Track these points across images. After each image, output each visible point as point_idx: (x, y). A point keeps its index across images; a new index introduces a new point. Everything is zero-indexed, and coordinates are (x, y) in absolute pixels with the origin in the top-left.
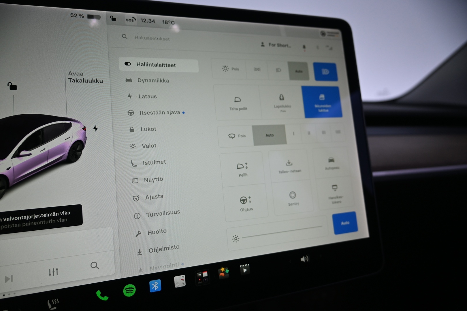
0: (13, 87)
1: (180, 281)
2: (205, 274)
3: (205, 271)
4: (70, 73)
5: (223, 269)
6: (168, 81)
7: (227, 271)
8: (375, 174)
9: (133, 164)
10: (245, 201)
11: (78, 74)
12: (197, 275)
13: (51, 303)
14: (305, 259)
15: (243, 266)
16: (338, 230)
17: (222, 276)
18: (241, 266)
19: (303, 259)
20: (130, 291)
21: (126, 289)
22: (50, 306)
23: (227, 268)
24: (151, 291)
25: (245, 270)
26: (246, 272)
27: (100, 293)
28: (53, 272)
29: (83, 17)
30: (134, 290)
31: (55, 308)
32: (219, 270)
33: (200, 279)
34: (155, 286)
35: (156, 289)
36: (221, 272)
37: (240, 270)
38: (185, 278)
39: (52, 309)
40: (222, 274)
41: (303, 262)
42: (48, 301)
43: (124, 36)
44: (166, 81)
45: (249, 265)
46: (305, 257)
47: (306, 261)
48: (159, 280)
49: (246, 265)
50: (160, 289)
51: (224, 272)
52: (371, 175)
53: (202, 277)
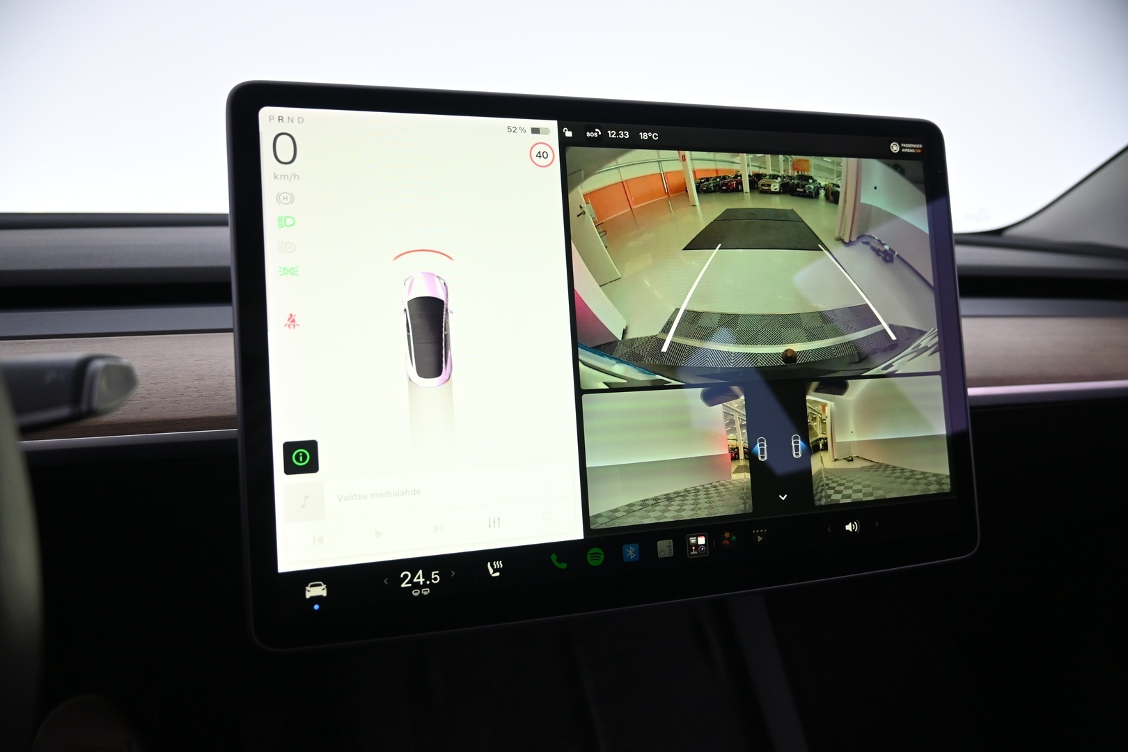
1: (665, 549)
2: (702, 541)
3: (701, 536)
5: (727, 535)
7: (734, 538)
12: (689, 540)
13: (492, 566)
14: (852, 527)
15: (758, 531)
17: (726, 545)
18: (754, 532)
19: (849, 527)
20: (595, 558)
21: (590, 554)
22: (491, 571)
23: (734, 533)
24: (625, 560)
25: (760, 539)
26: (762, 541)
27: (556, 558)
28: (494, 522)
29: (525, 131)
30: (602, 557)
31: (497, 574)
32: (722, 535)
33: (694, 548)
34: (631, 553)
35: (631, 558)
36: (725, 539)
37: (752, 538)
38: (672, 545)
39: (494, 575)
40: (726, 542)
41: (849, 531)
42: (489, 563)
45: (766, 531)
46: (853, 523)
47: (853, 530)
48: (636, 544)
49: (762, 531)
50: (637, 559)
51: (729, 539)
53: (697, 545)
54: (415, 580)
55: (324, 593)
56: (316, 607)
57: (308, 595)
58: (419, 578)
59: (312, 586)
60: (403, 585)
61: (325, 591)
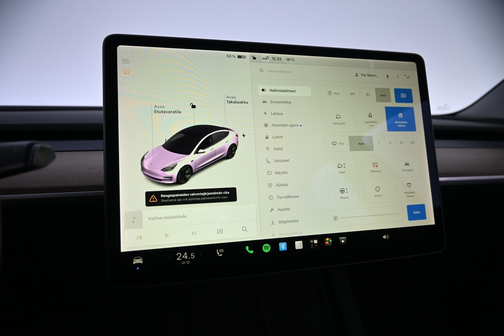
0: (194, 107)
1: (299, 245)
2: (316, 242)
3: (315, 239)
4: (228, 97)
5: (328, 239)
6: (290, 103)
7: (331, 241)
8: (441, 179)
9: (268, 161)
10: (344, 192)
11: (233, 98)
12: (310, 242)
13: (219, 251)
14: (386, 237)
15: (342, 238)
16: (411, 217)
17: (327, 244)
18: (340, 238)
19: (384, 237)
20: (266, 248)
21: (264, 247)
22: (218, 253)
23: (331, 239)
24: (280, 250)
25: (343, 241)
26: (344, 242)
27: (248, 248)
28: (220, 231)
29: (235, 57)
31: (221, 255)
32: (325, 239)
33: (312, 245)
34: (283, 246)
35: (283, 249)
36: (327, 241)
37: (339, 241)
39: (219, 255)
40: (327, 243)
41: (384, 239)
42: (217, 250)
43: (261, 70)
44: (289, 102)
45: (345, 238)
46: (386, 235)
48: (286, 243)
49: (344, 238)
50: (286, 249)
51: (328, 241)
52: (438, 179)
54: (183, 257)
55: (142, 262)
56: (138, 268)
57: (134, 263)
59: (136, 259)
60: (178, 259)
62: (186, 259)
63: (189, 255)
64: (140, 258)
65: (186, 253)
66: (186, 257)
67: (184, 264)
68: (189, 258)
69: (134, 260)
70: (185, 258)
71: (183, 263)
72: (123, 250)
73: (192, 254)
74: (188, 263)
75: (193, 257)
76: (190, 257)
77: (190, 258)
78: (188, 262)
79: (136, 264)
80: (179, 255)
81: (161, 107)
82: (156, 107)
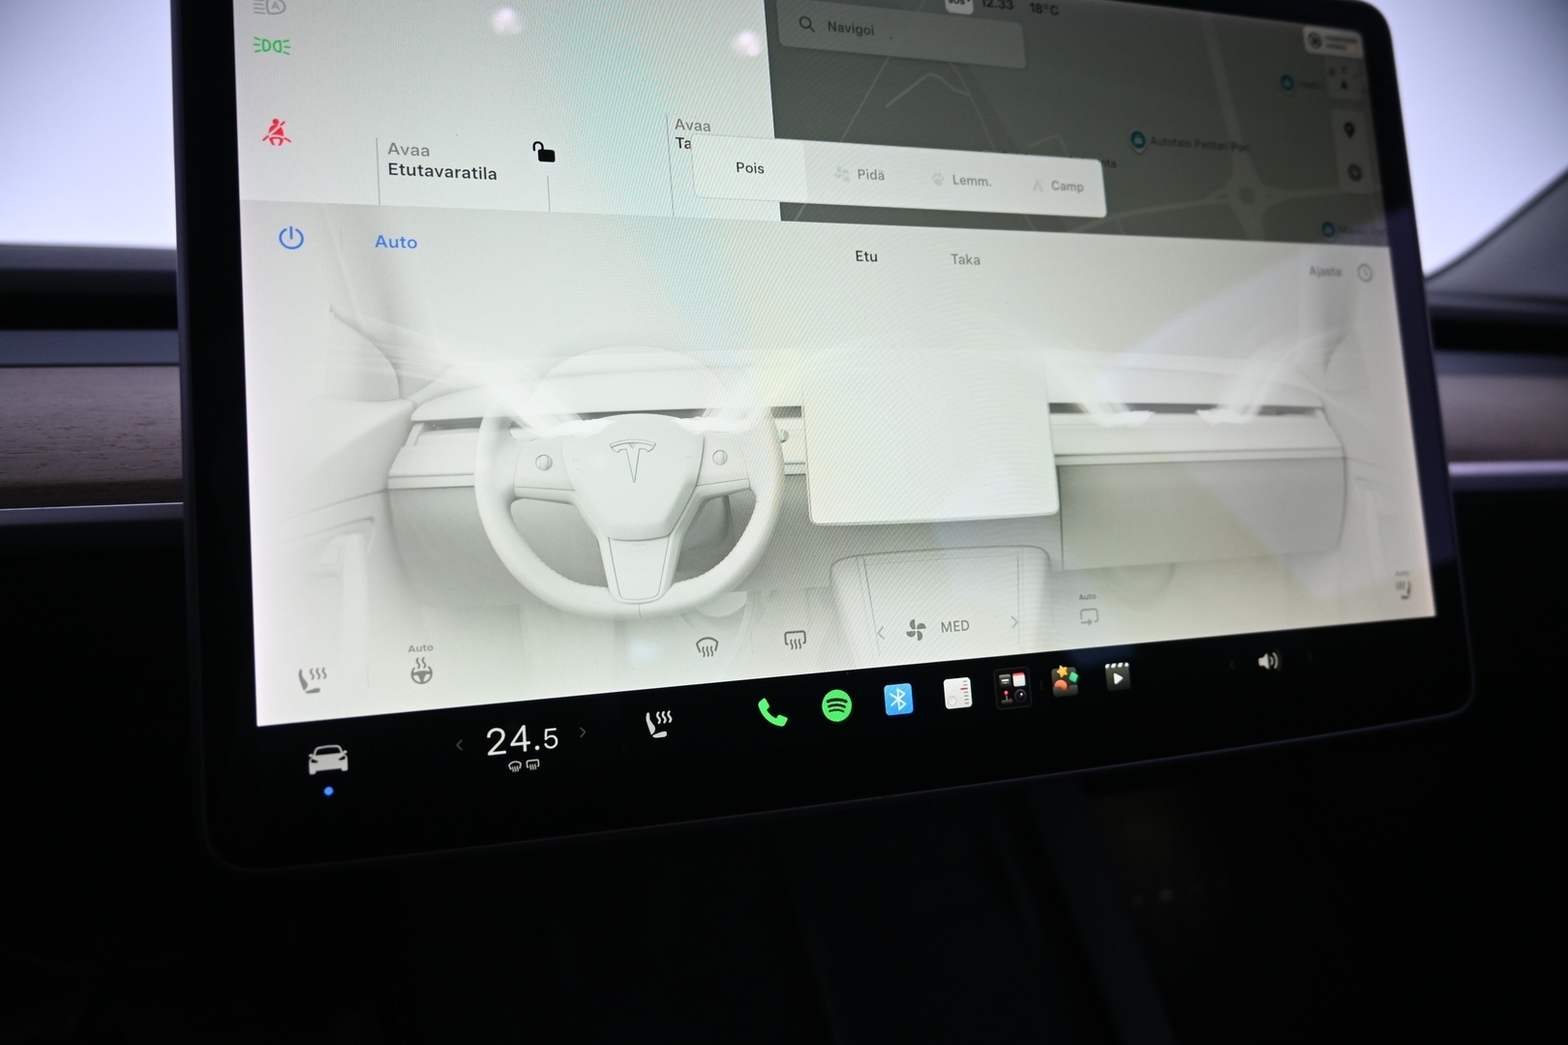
0: (547, 156)
1: (957, 693)
2: (1019, 680)
3: (1018, 672)
4: (679, 124)
5: (1062, 671)
7: (1074, 677)
11: (699, 127)
12: (998, 680)
13: (654, 720)
14: (1270, 661)
15: (1114, 665)
17: (1060, 688)
18: (1107, 666)
19: (1264, 662)
20: (837, 708)
21: (828, 701)
22: (652, 728)
23: (1073, 669)
24: (889, 712)
25: (1118, 679)
26: (1121, 683)
27: (767, 706)
30: (849, 707)
31: (663, 734)
32: (1053, 671)
33: (1006, 692)
34: (898, 699)
35: (900, 708)
36: (1059, 677)
37: (1103, 677)
40: (1060, 684)
41: (1263, 668)
42: (648, 715)
45: (1127, 665)
46: (1270, 655)
47: (1272, 667)
48: (908, 686)
49: (1120, 665)
50: (910, 710)
51: (1066, 678)
53: (1011, 687)
54: (513, 744)
55: (344, 766)
56: (329, 791)
57: (313, 769)
58: (520, 739)
59: (320, 753)
60: (491, 753)
61: (345, 762)
62: (525, 750)
63: (535, 736)
64: (336, 751)
65: (523, 729)
66: (525, 743)
67: (516, 769)
68: (537, 748)
69: (313, 756)
70: (522, 747)
71: (515, 767)
72: (265, 717)
73: (549, 734)
74: (533, 767)
75: (551, 742)
76: (541, 742)
77: (542, 747)
78: (533, 764)
79: (319, 774)
80: (497, 736)
81: (416, 152)
82: (397, 151)
